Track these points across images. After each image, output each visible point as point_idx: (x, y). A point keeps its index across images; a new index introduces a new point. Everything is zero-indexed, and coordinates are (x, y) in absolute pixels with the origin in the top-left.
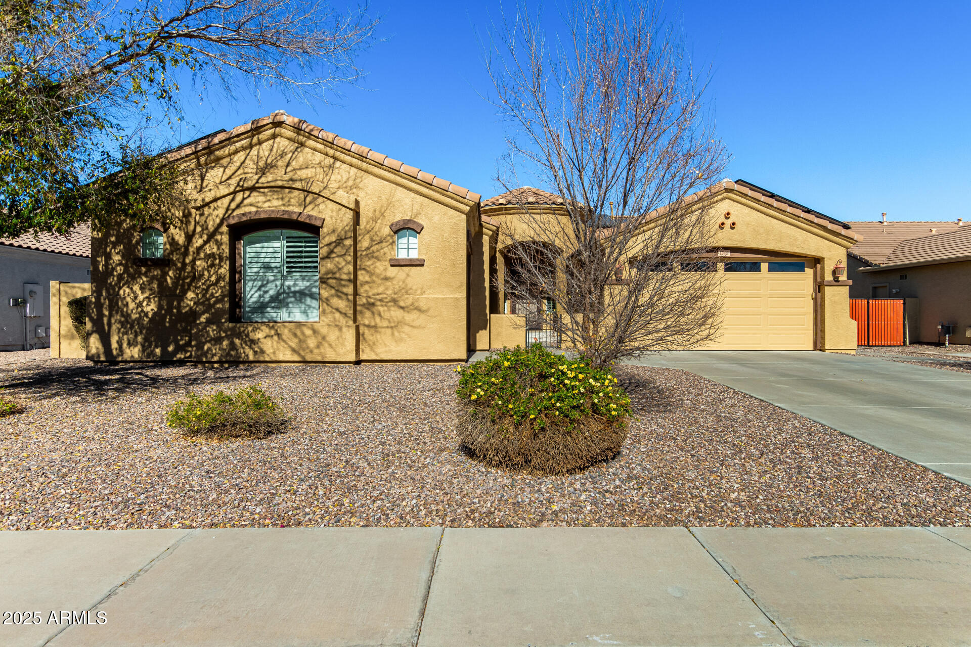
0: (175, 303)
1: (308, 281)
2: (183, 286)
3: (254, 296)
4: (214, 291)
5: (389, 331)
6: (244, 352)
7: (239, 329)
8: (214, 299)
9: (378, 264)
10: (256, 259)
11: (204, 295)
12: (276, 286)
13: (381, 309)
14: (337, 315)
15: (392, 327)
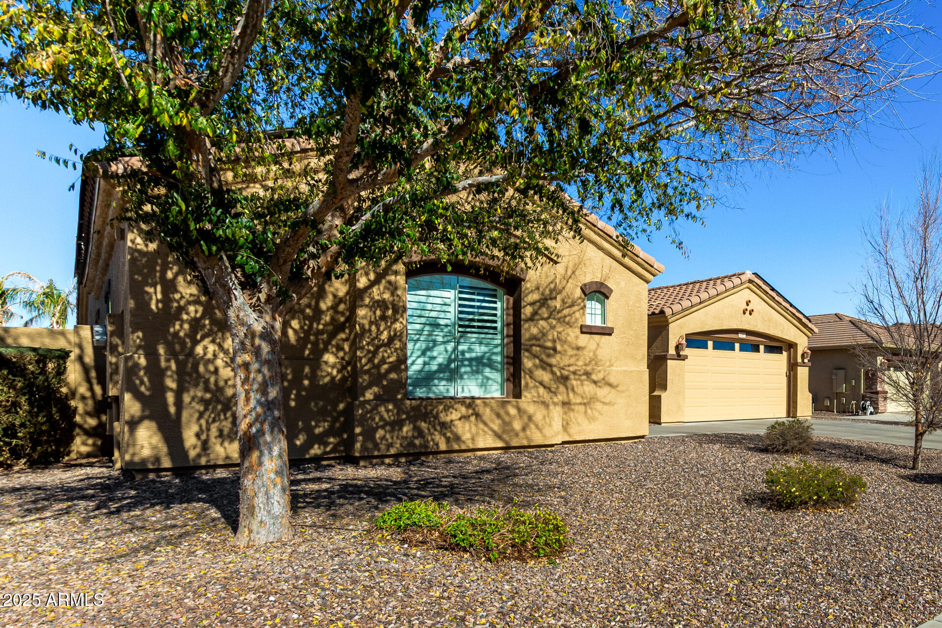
0: (307, 370)
1: (487, 345)
2: (315, 344)
3: (417, 362)
4: (386, 355)
5: (582, 408)
6: (433, 440)
7: (426, 408)
8: (386, 366)
9: (569, 330)
10: (419, 312)
11: (370, 360)
12: (446, 351)
13: (574, 383)
14: (541, 390)
15: (585, 404)
